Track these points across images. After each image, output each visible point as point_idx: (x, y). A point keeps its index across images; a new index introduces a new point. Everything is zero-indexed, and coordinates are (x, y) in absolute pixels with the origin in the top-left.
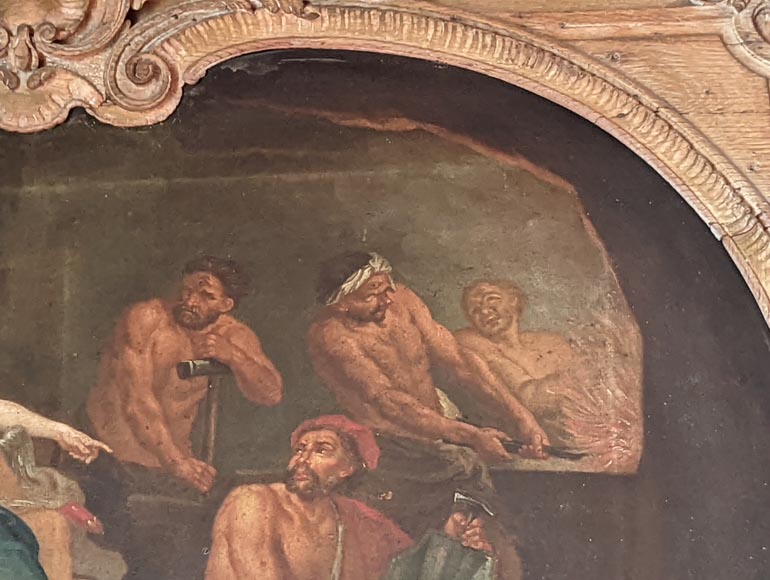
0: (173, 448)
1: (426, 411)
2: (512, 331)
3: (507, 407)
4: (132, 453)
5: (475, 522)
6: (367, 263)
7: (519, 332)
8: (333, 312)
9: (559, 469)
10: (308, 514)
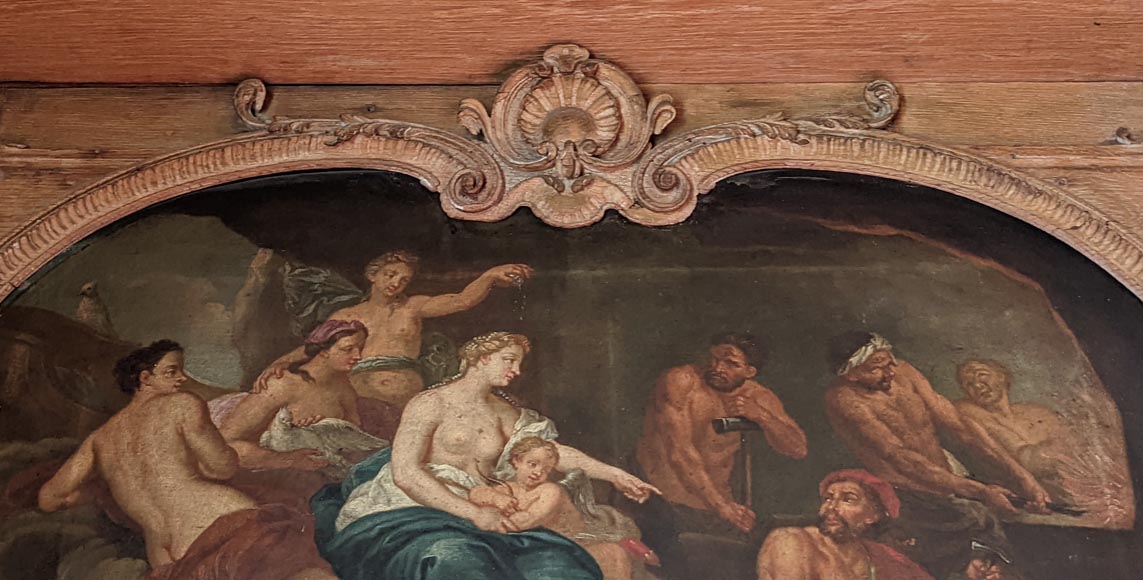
0: (715, 492)
1: (937, 469)
2: (1004, 402)
3: (1008, 467)
4: (679, 496)
5: (994, 568)
6: (869, 342)
7: (1011, 405)
8: (844, 381)
9: (1063, 523)
10: (842, 556)
